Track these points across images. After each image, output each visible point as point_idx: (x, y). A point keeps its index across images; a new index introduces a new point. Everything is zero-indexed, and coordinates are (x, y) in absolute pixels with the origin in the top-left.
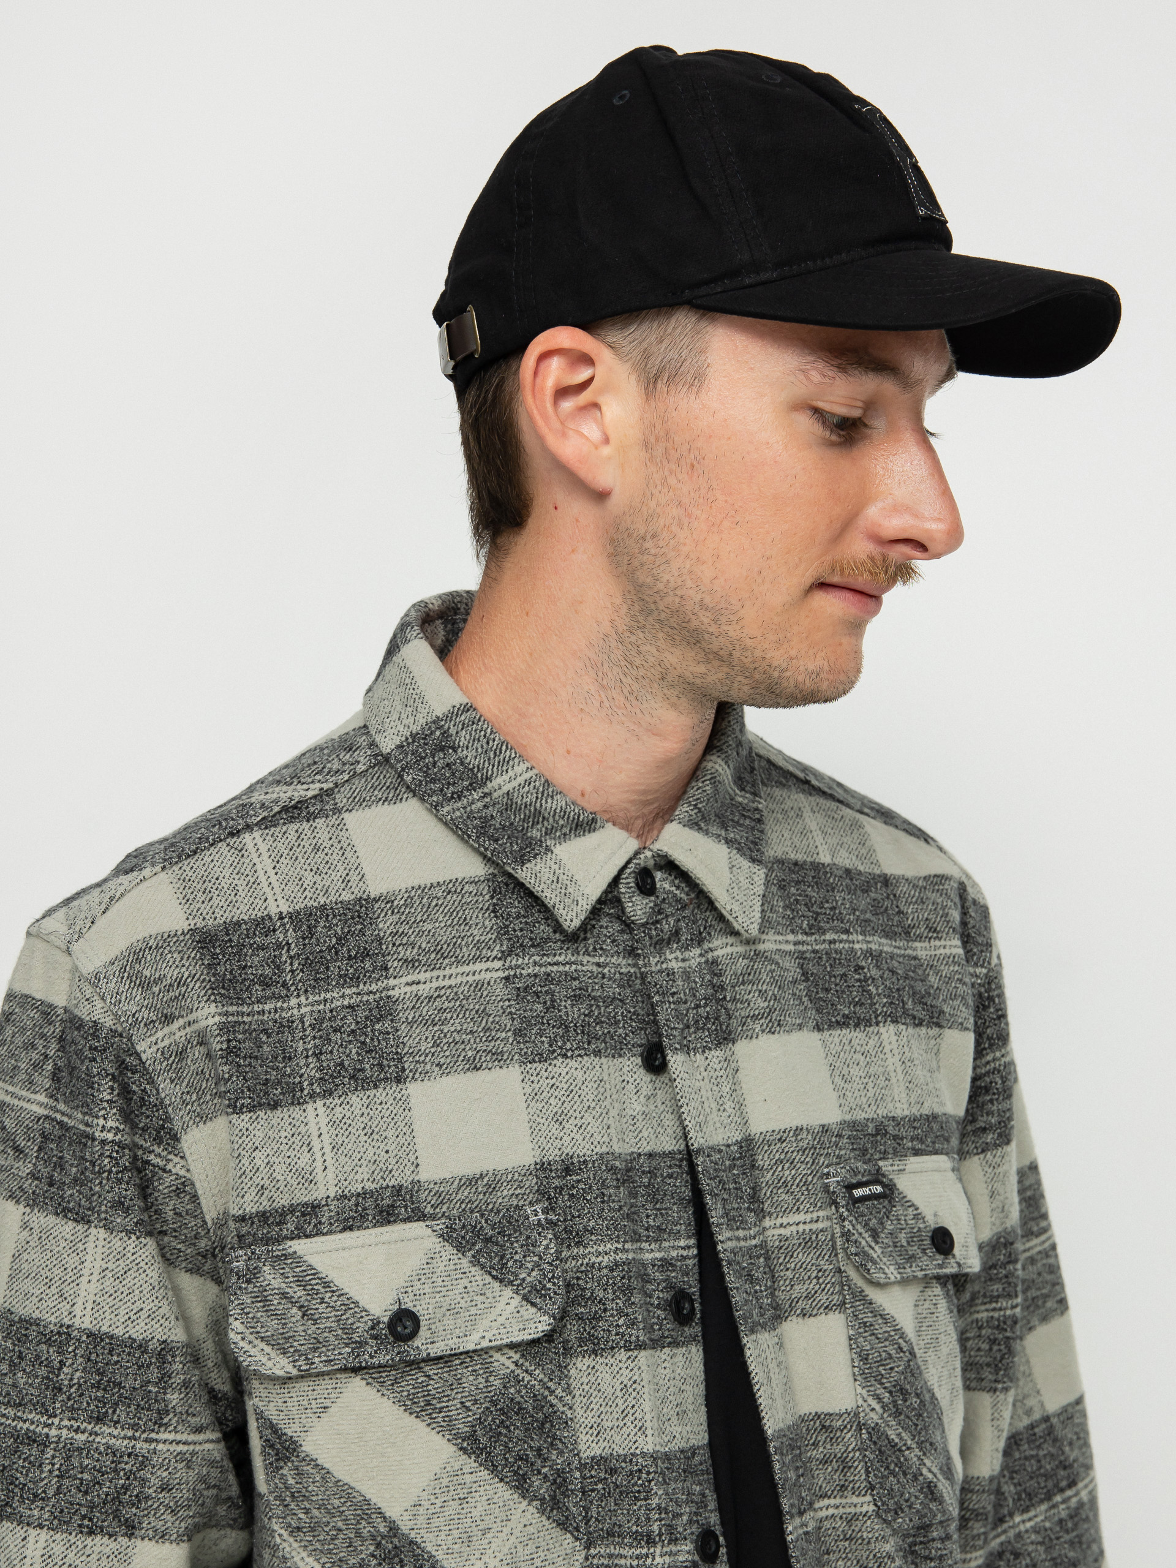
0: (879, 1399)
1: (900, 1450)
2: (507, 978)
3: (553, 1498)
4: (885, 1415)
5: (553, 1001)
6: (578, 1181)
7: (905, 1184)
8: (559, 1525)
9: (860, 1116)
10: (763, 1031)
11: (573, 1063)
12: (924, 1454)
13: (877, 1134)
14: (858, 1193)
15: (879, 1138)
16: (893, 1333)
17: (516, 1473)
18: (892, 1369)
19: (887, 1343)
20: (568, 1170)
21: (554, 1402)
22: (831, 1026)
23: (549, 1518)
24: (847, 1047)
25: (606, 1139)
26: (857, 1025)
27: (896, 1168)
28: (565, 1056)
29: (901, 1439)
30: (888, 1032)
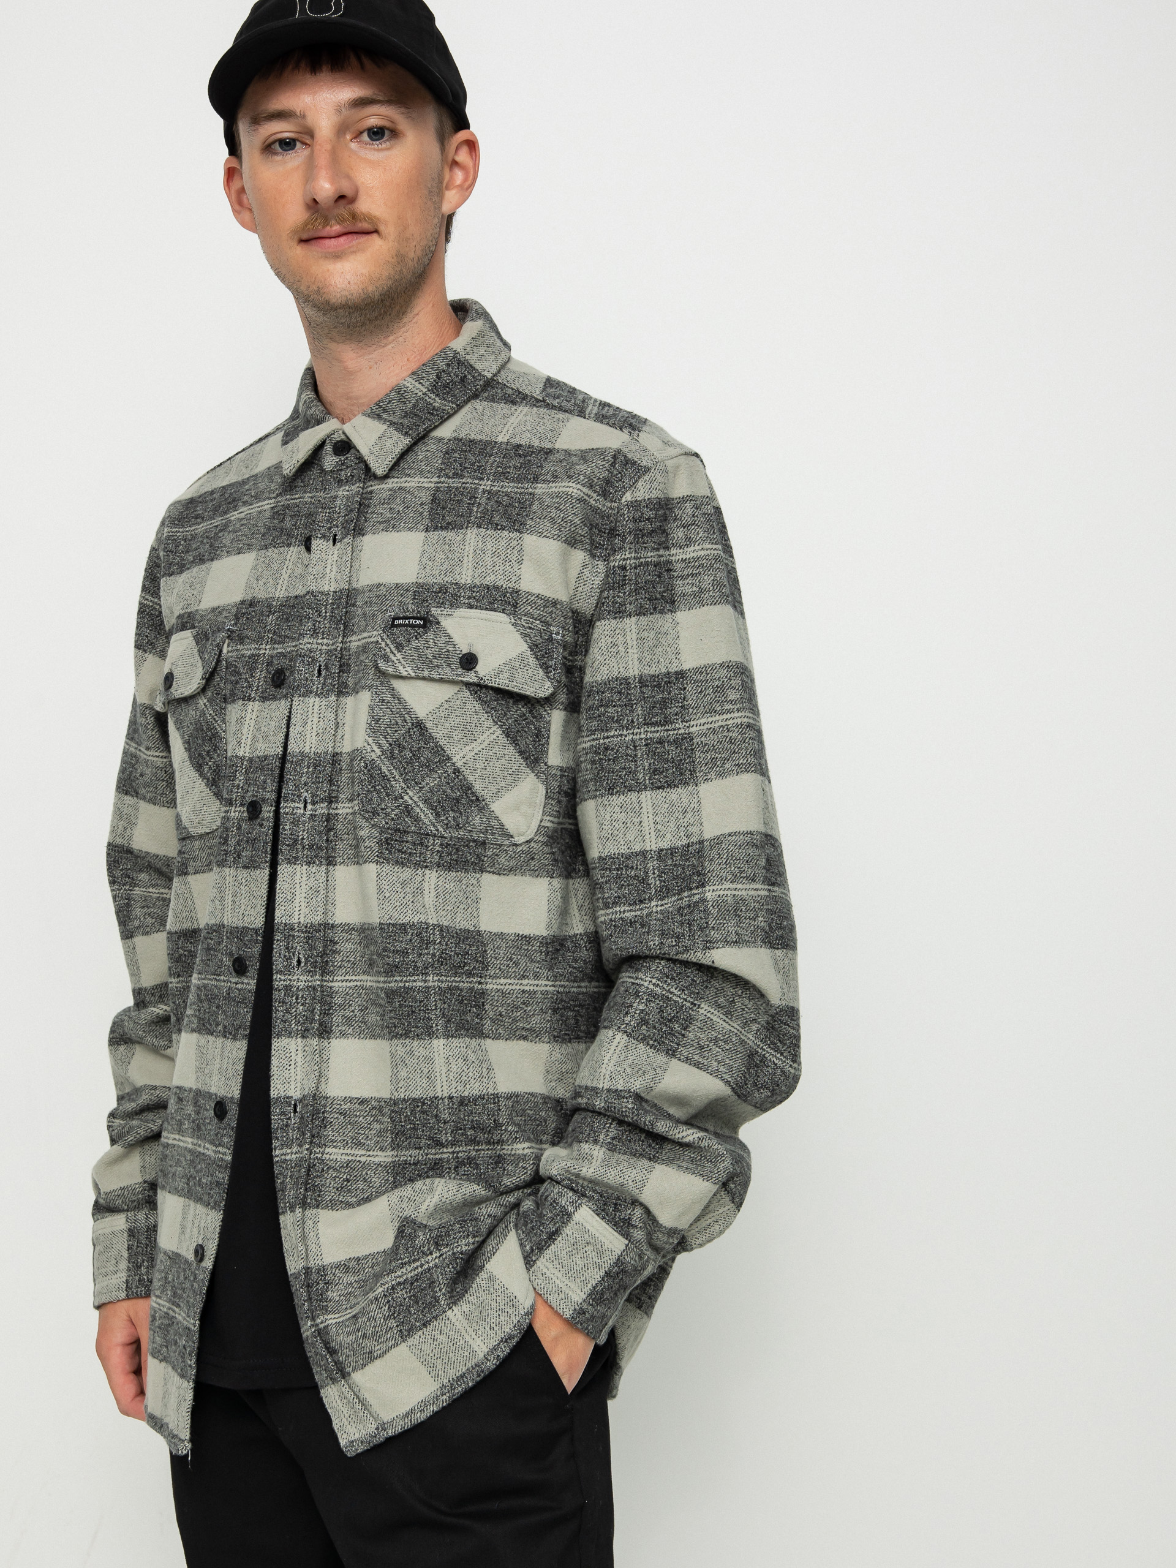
0: (380, 746)
1: (388, 780)
2: (272, 508)
3: (214, 779)
4: (382, 757)
5: (284, 518)
6: (253, 611)
7: (446, 623)
8: (215, 794)
9: (431, 580)
10: (383, 530)
11: (276, 551)
12: (408, 787)
13: (439, 592)
14: (397, 622)
15: (440, 594)
16: (402, 710)
17: (198, 763)
18: (396, 731)
19: (397, 715)
20: (251, 605)
21: (217, 727)
22: (436, 529)
23: (210, 790)
24: (441, 542)
25: (273, 590)
26: (453, 529)
27: (445, 612)
28: (274, 547)
29: (392, 774)
30: (472, 535)
